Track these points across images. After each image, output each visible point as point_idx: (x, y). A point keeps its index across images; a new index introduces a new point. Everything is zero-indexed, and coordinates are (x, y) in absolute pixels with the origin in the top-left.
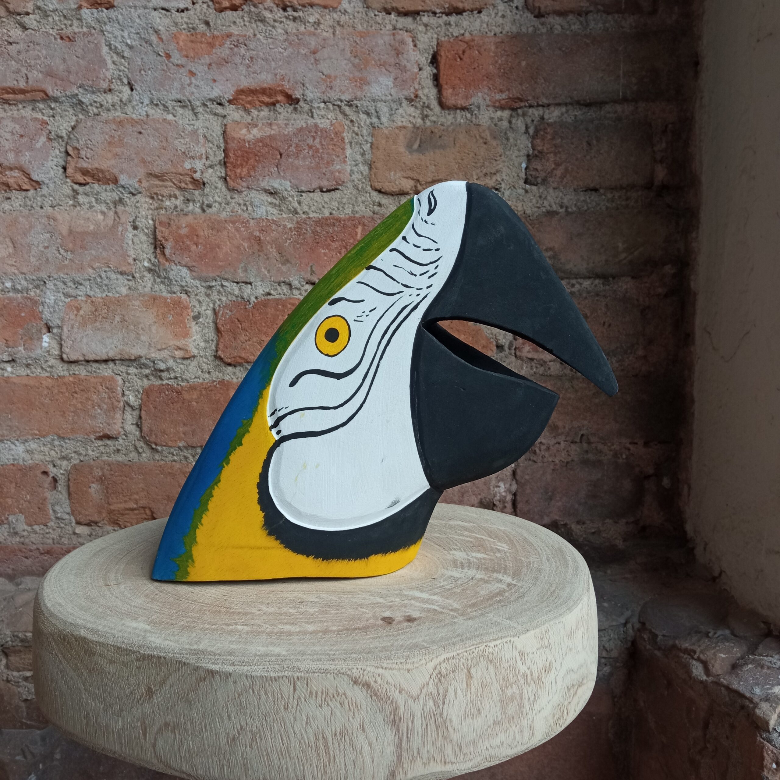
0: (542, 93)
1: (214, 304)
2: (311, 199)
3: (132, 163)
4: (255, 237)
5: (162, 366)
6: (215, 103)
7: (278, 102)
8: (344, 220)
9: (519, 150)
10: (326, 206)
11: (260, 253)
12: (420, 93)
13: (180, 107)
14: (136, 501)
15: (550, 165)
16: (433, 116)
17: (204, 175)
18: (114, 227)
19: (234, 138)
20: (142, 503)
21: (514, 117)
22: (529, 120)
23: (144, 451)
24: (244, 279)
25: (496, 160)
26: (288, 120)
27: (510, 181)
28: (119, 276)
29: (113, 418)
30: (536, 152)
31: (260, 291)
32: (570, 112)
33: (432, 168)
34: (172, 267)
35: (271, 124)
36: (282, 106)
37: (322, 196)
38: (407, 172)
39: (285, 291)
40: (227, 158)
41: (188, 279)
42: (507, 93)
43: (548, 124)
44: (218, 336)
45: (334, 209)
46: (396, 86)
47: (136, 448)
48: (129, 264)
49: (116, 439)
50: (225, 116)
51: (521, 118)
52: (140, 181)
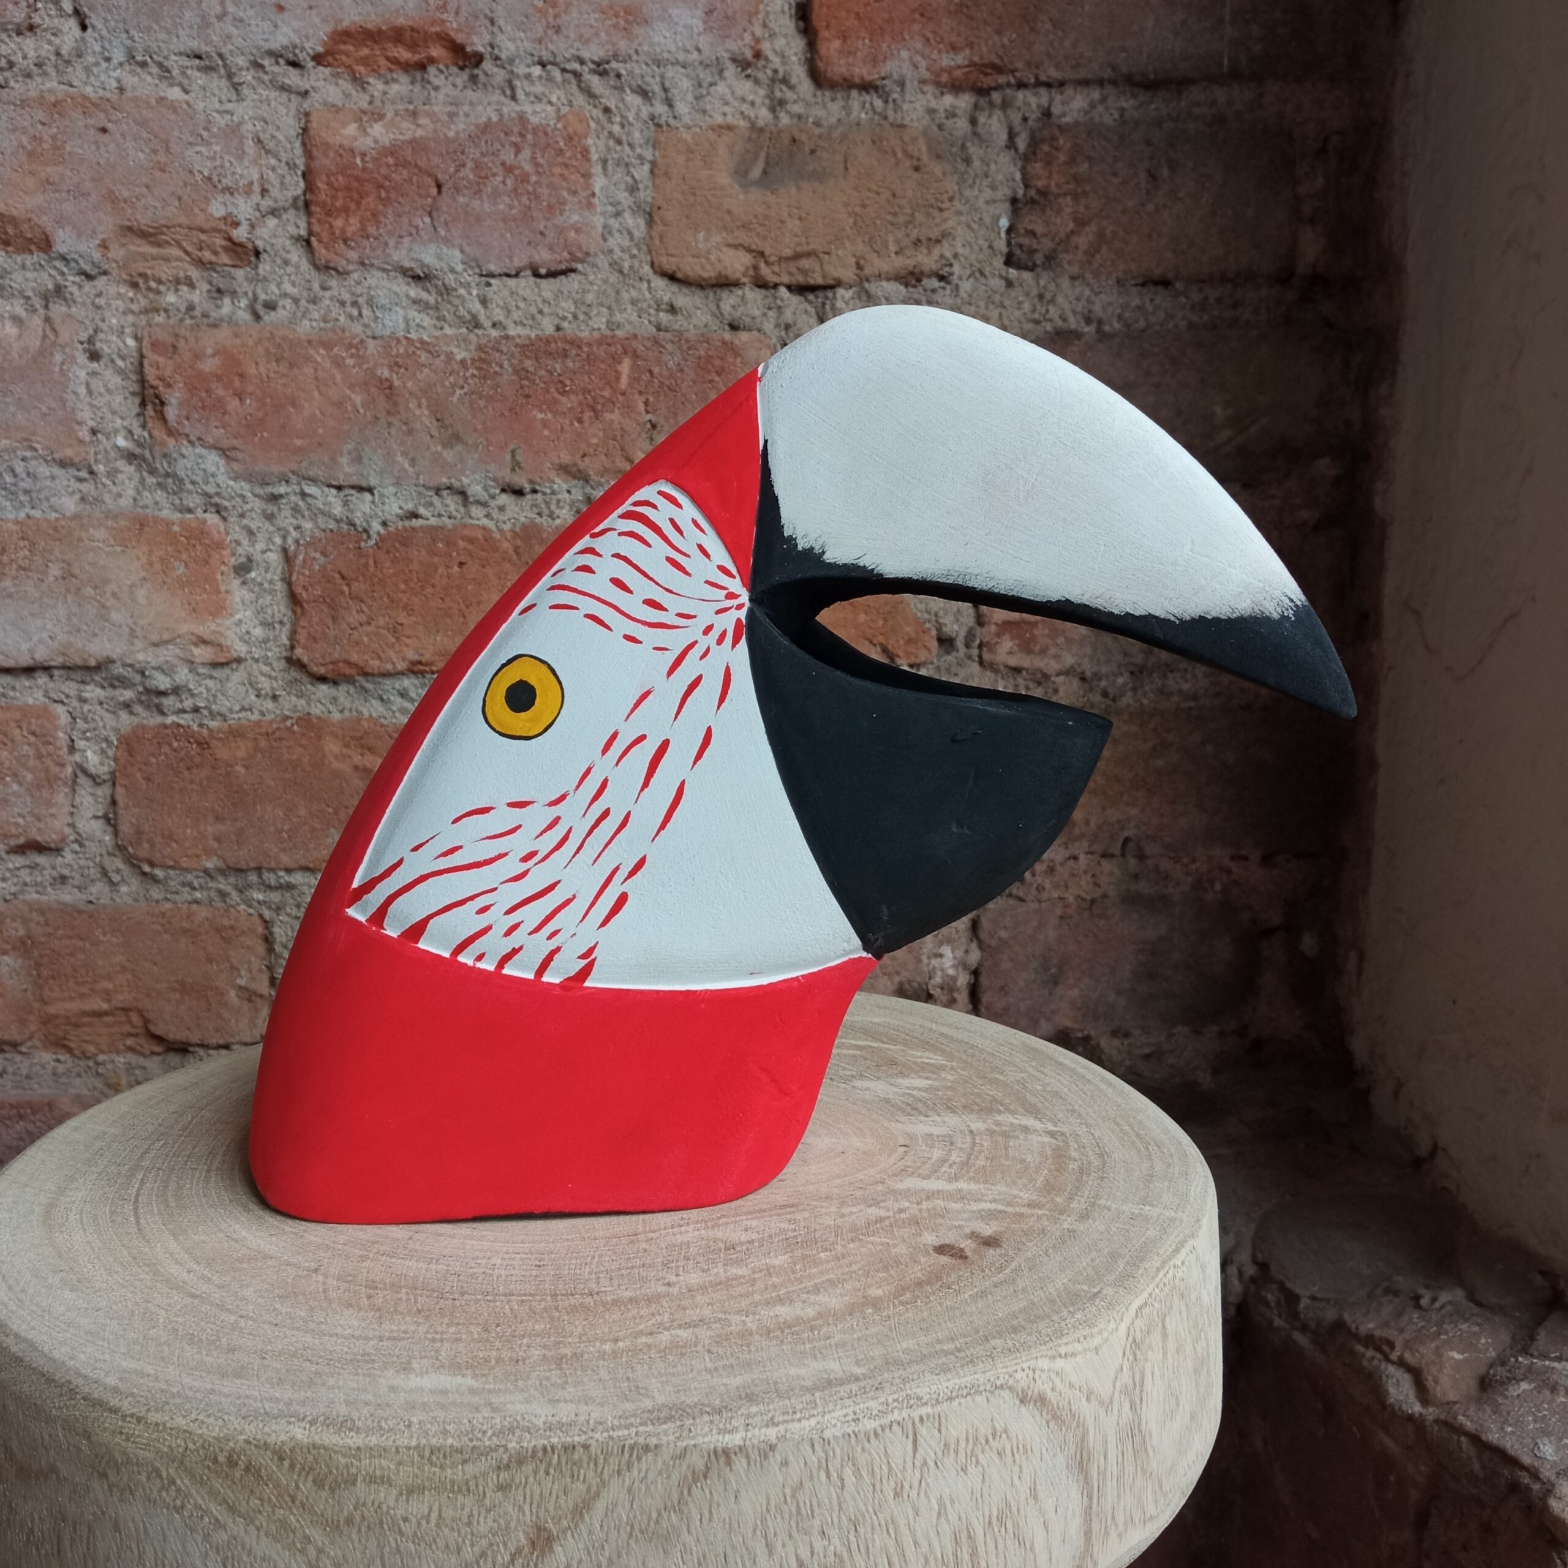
0: (1048, 54)
1: (284, 538)
2: (512, 293)
3: (85, 203)
4: (381, 380)
5: (162, 682)
6: (282, 61)
7: (432, 60)
8: (589, 345)
9: (993, 188)
10: (546, 310)
11: (394, 420)
12: (766, 47)
13: (199, 69)
14: (108, 996)
15: (1063, 223)
16: (795, 102)
17: (259, 231)
18: (44, 353)
19: (327, 146)
20: (123, 998)
21: (982, 110)
22: (1016, 118)
23: (123, 880)
24: (355, 480)
25: (941, 210)
26: (455, 103)
27: (973, 257)
28: (57, 471)
29: (49, 804)
30: (1032, 192)
31: (393, 507)
32: (1110, 100)
33: (794, 225)
34: (184, 451)
35: (414, 114)
36: (441, 72)
37: (537, 286)
38: (737, 233)
39: (452, 508)
40: (312, 191)
41: (221, 479)
42: (967, 51)
43: (1059, 127)
44: (294, 612)
45: (564, 318)
46: (711, 28)
47: (105, 873)
48: (81, 442)
49: (57, 851)
50: (306, 92)
51: (998, 114)
52: (104, 246)
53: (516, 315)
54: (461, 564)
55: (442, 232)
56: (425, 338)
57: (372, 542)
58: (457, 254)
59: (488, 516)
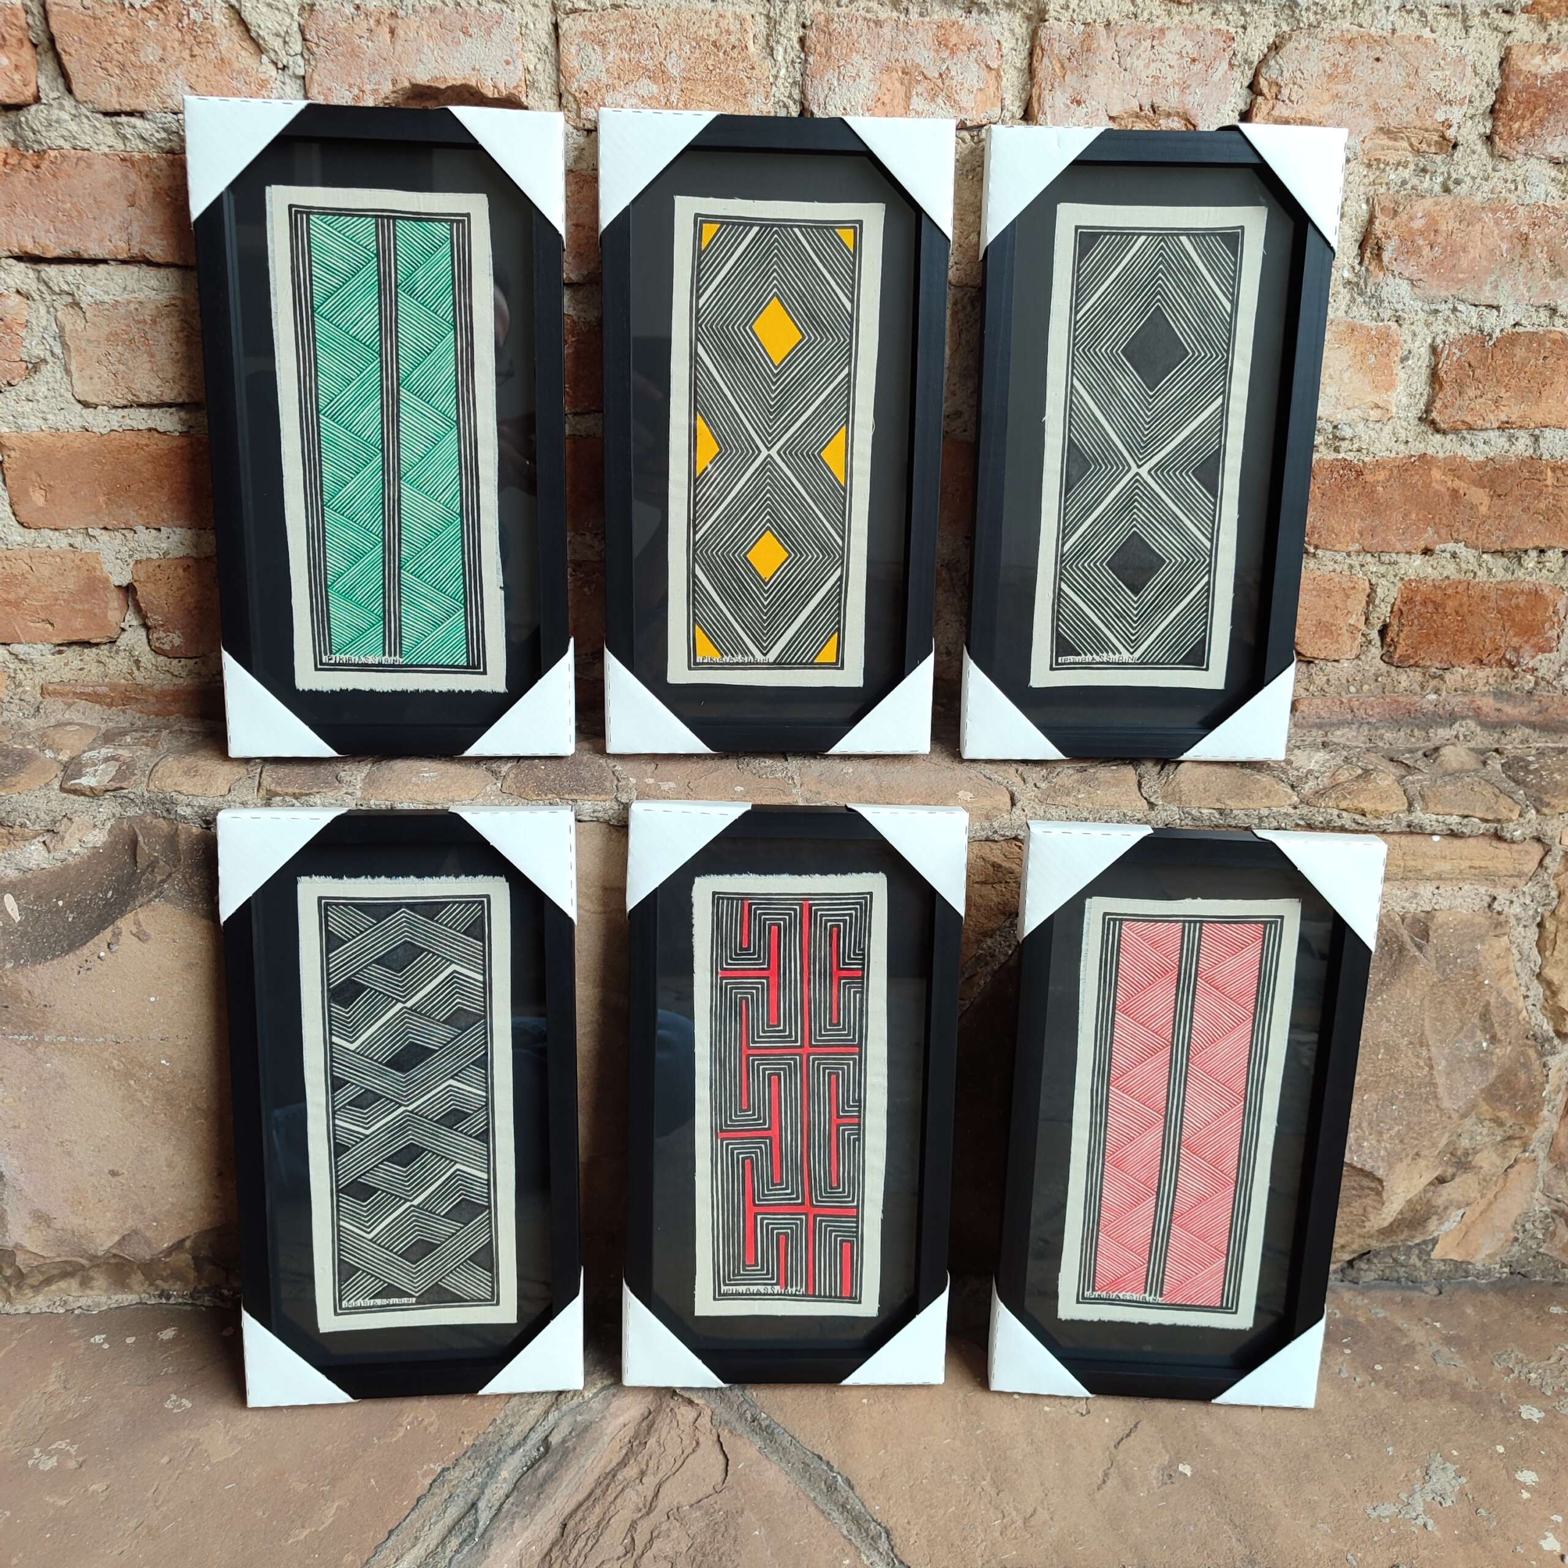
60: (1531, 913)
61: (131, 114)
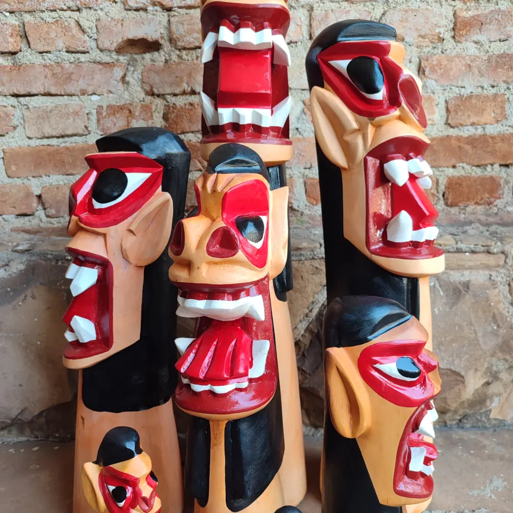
53: (496, 49)
54: (482, 102)
55: (482, 33)
56: (478, 55)
57: (464, 98)
58: (485, 37)
59: (487, 92)
60: (505, 280)
61: (46, 52)
